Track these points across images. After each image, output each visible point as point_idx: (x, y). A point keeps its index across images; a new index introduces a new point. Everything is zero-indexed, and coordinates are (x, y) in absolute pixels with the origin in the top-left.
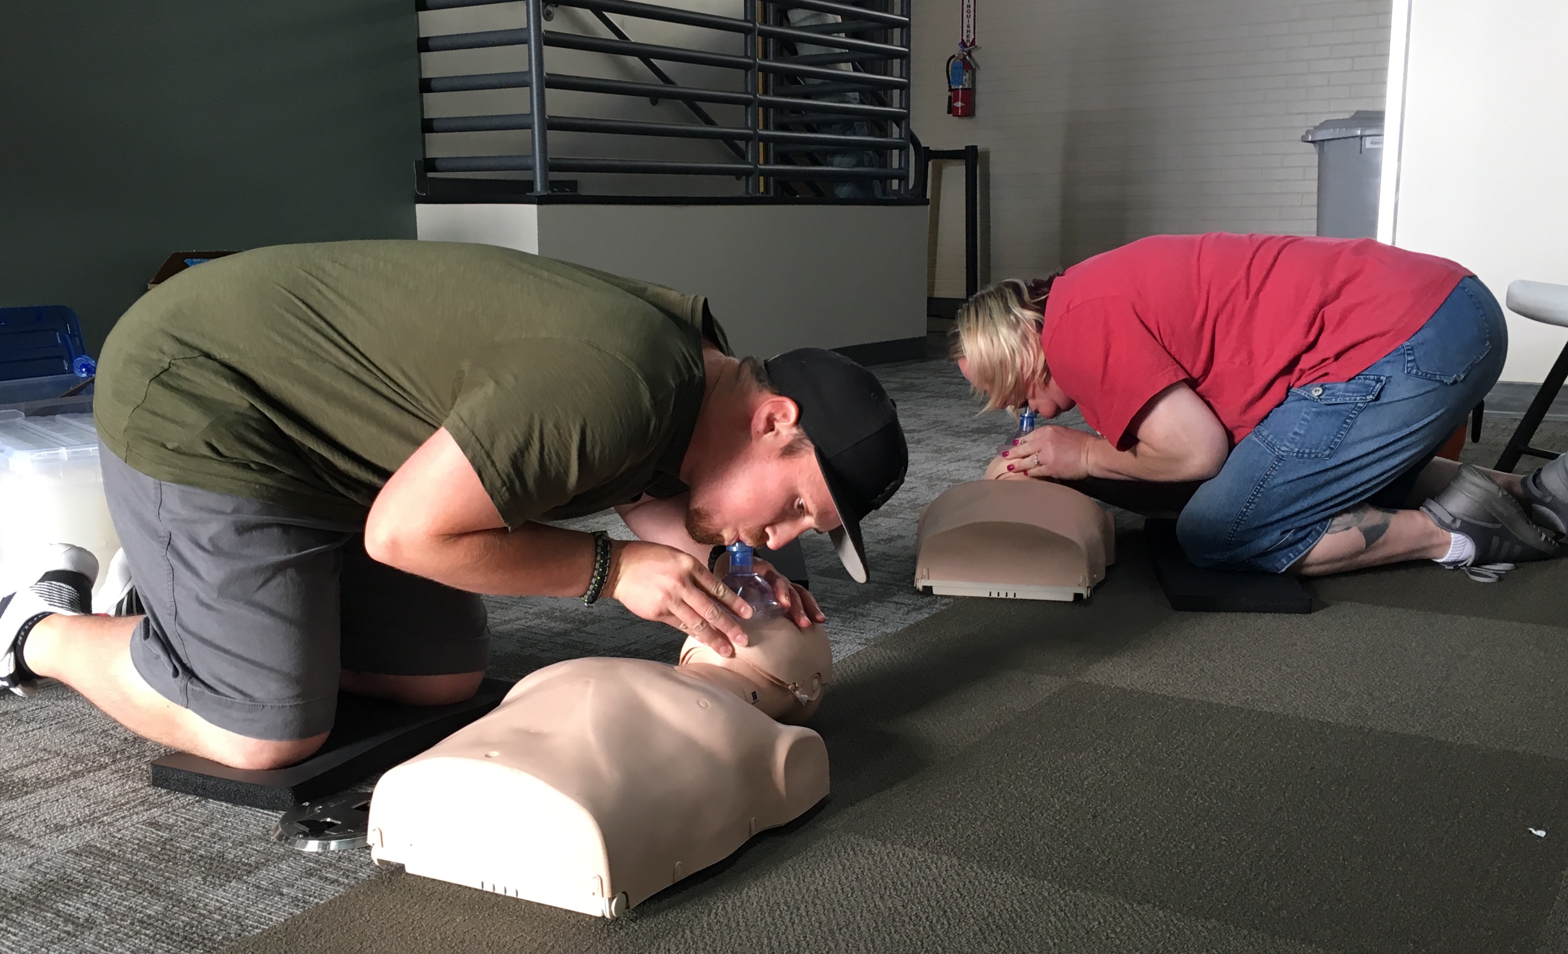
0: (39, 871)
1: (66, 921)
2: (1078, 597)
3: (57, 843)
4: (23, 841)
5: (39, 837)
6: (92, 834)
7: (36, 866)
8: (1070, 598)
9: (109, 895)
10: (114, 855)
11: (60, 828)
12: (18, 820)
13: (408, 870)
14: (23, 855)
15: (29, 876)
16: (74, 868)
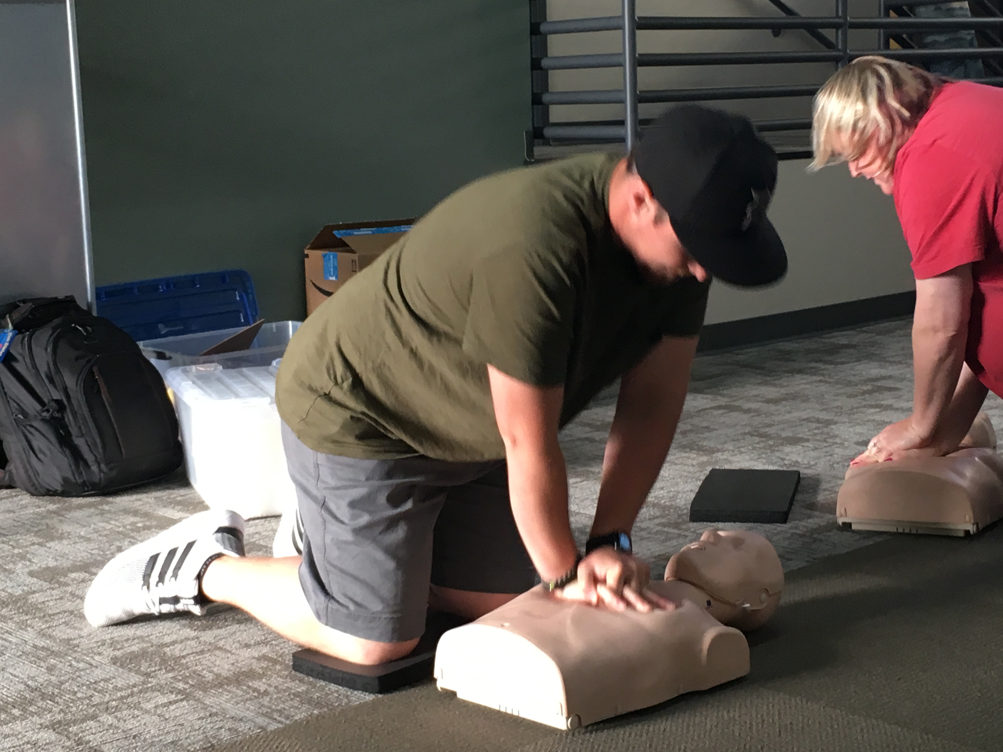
0: (237, 666)
1: (254, 691)
4: (227, 651)
5: (237, 649)
9: (276, 681)
12: (224, 640)
13: (459, 696)
14: (228, 658)
15: (232, 668)
16: (257, 667)
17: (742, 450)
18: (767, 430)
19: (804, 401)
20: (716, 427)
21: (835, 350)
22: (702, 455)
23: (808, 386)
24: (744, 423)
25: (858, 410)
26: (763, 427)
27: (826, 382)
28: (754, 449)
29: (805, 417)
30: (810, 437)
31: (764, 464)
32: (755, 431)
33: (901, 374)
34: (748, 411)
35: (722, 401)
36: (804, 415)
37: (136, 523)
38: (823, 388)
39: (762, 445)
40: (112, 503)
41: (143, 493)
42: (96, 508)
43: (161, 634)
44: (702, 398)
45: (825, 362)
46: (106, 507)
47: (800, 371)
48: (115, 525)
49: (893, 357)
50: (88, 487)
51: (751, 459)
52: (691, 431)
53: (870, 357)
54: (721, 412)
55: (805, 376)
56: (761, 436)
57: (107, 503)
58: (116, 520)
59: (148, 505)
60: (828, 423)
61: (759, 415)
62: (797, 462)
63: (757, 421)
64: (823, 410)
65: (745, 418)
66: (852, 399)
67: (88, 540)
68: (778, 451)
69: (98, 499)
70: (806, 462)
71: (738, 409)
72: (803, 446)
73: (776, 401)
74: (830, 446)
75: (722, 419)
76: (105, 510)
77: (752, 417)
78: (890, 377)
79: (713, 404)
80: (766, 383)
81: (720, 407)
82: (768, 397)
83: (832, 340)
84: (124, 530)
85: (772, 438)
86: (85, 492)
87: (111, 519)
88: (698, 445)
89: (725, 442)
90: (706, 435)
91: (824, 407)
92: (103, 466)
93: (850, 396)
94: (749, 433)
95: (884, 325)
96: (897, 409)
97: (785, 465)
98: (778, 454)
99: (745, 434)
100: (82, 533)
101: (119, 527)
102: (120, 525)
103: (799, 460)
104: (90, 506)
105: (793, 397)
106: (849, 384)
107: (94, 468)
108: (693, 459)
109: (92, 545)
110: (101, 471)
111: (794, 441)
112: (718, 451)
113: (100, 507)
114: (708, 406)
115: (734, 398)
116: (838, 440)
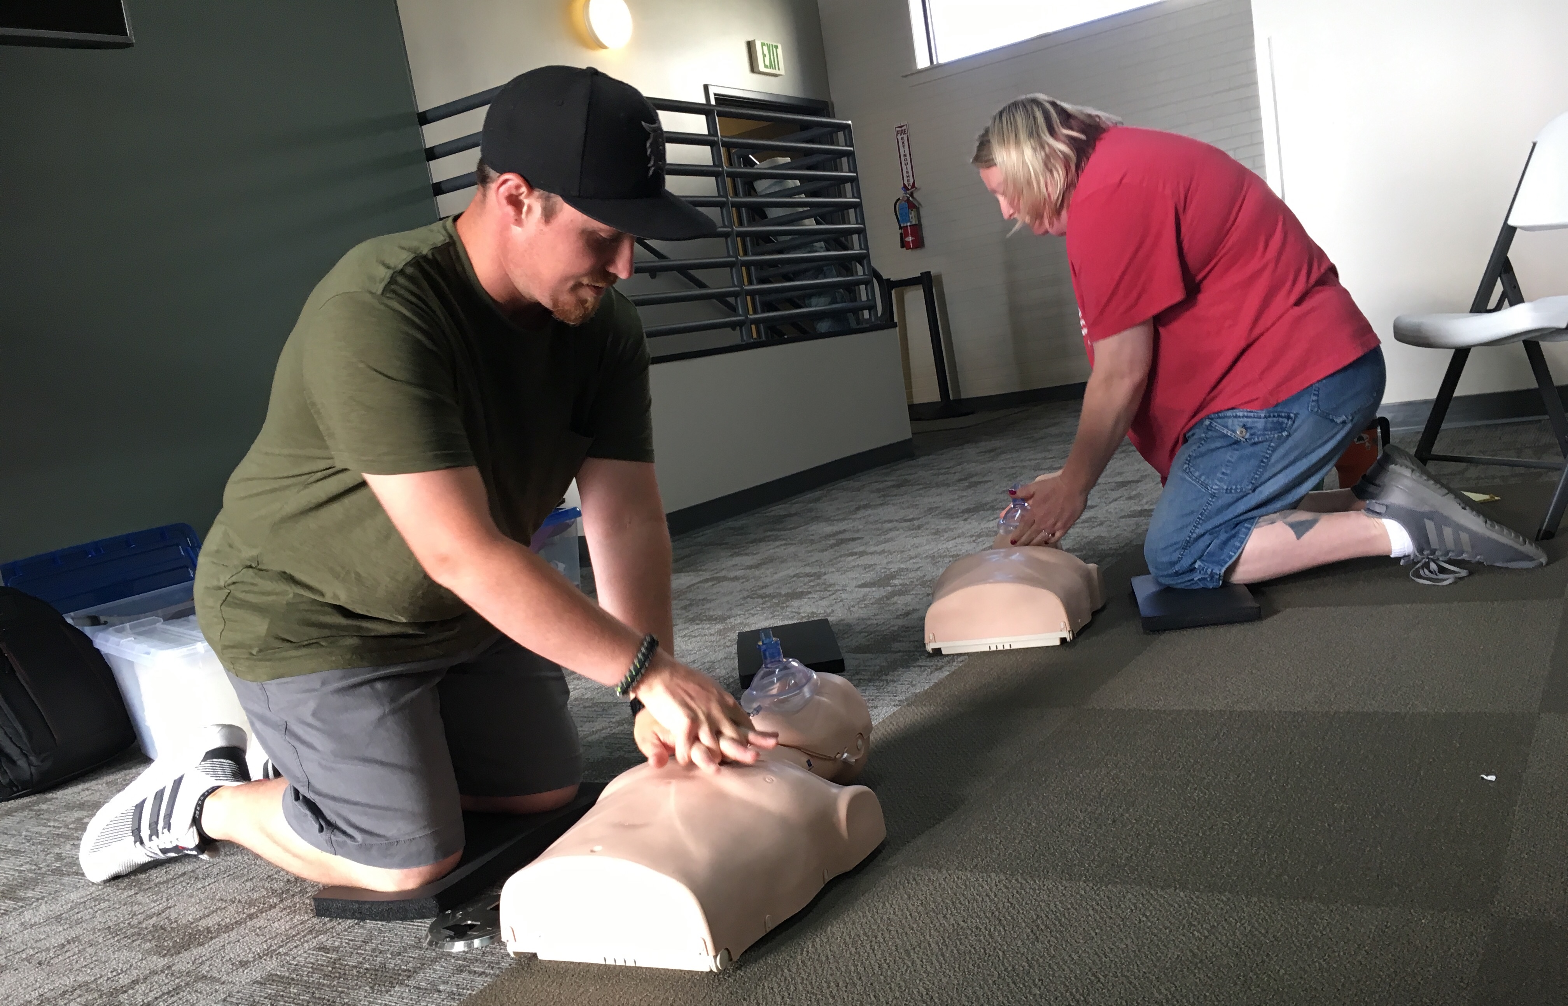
2: (1063, 640)
3: (244, 977)
4: (213, 980)
5: (228, 974)
6: (271, 965)
7: (228, 999)
8: (1058, 643)
10: (293, 979)
11: (244, 964)
12: (208, 963)
13: (541, 957)
14: (216, 991)
16: (261, 996)
17: (752, 612)
18: (764, 591)
19: (782, 562)
20: (714, 598)
21: (780, 519)
22: (715, 624)
23: (777, 550)
24: (739, 590)
25: (838, 560)
26: (759, 590)
27: (792, 544)
28: (763, 609)
29: (793, 574)
30: (809, 590)
31: (782, 620)
32: (753, 594)
33: (854, 527)
34: (736, 579)
35: (707, 575)
36: (791, 572)
37: (82, 819)
38: (792, 549)
39: (769, 604)
40: (50, 800)
41: (91, 780)
42: (31, 810)
43: (114, 974)
44: (685, 576)
45: (779, 530)
46: (44, 807)
47: (761, 540)
48: (54, 827)
49: (835, 516)
50: (17, 787)
51: (767, 619)
52: (690, 605)
53: (817, 519)
54: (710, 584)
55: (768, 543)
56: (761, 597)
57: (47, 800)
58: (55, 820)
59: (98, 794)
60: (818, 576)
61: (748, 581)
62: (813, 612)
63: (749, 585)
64: (805, 565)
65: (737, 585)
66: (825, 553)
67: (17, 853)
68: (787, 607)
69: (34, 798)
70: (823, 612)
71: (725, 579)
72: (809, 598)
73: (757, 566)
74: (833, 594)
75: (715, 590)
76: (43, 810)
77: (743, 583)
78: (845, 531)
79: (698, 579)
80: (737, 554)
81: (707, 581)
82: (746, 564)
83: (773, 513)
84: (66, 830)
85: (774, 597)
86: (16, 793)
87: (48, 820)
88: (706, 616)
89: (730, 609)
90: (708, 605)
91: (805, 563)
92: (33, 759)
93: (823, 551)
94: (748, 597)
95: (808, 496)
96: (872, 553)
97: (803, 617)
98: (789, 609)
99: (744, 598)
100: (10, 846)
101: (59, 828)
102: (60, 825)
103: (815, 611)
104: (23, 808)
105: (771, 560)
106: (812, 542)
107: (22, 762)
108: (709, 629)
109: (23, 859)
110: (30, 764)
111: (799, 595)
112: (729, 617)
113: (36, 808)
114: (694, 582)
115: (716, 571)
116: (837, 587)
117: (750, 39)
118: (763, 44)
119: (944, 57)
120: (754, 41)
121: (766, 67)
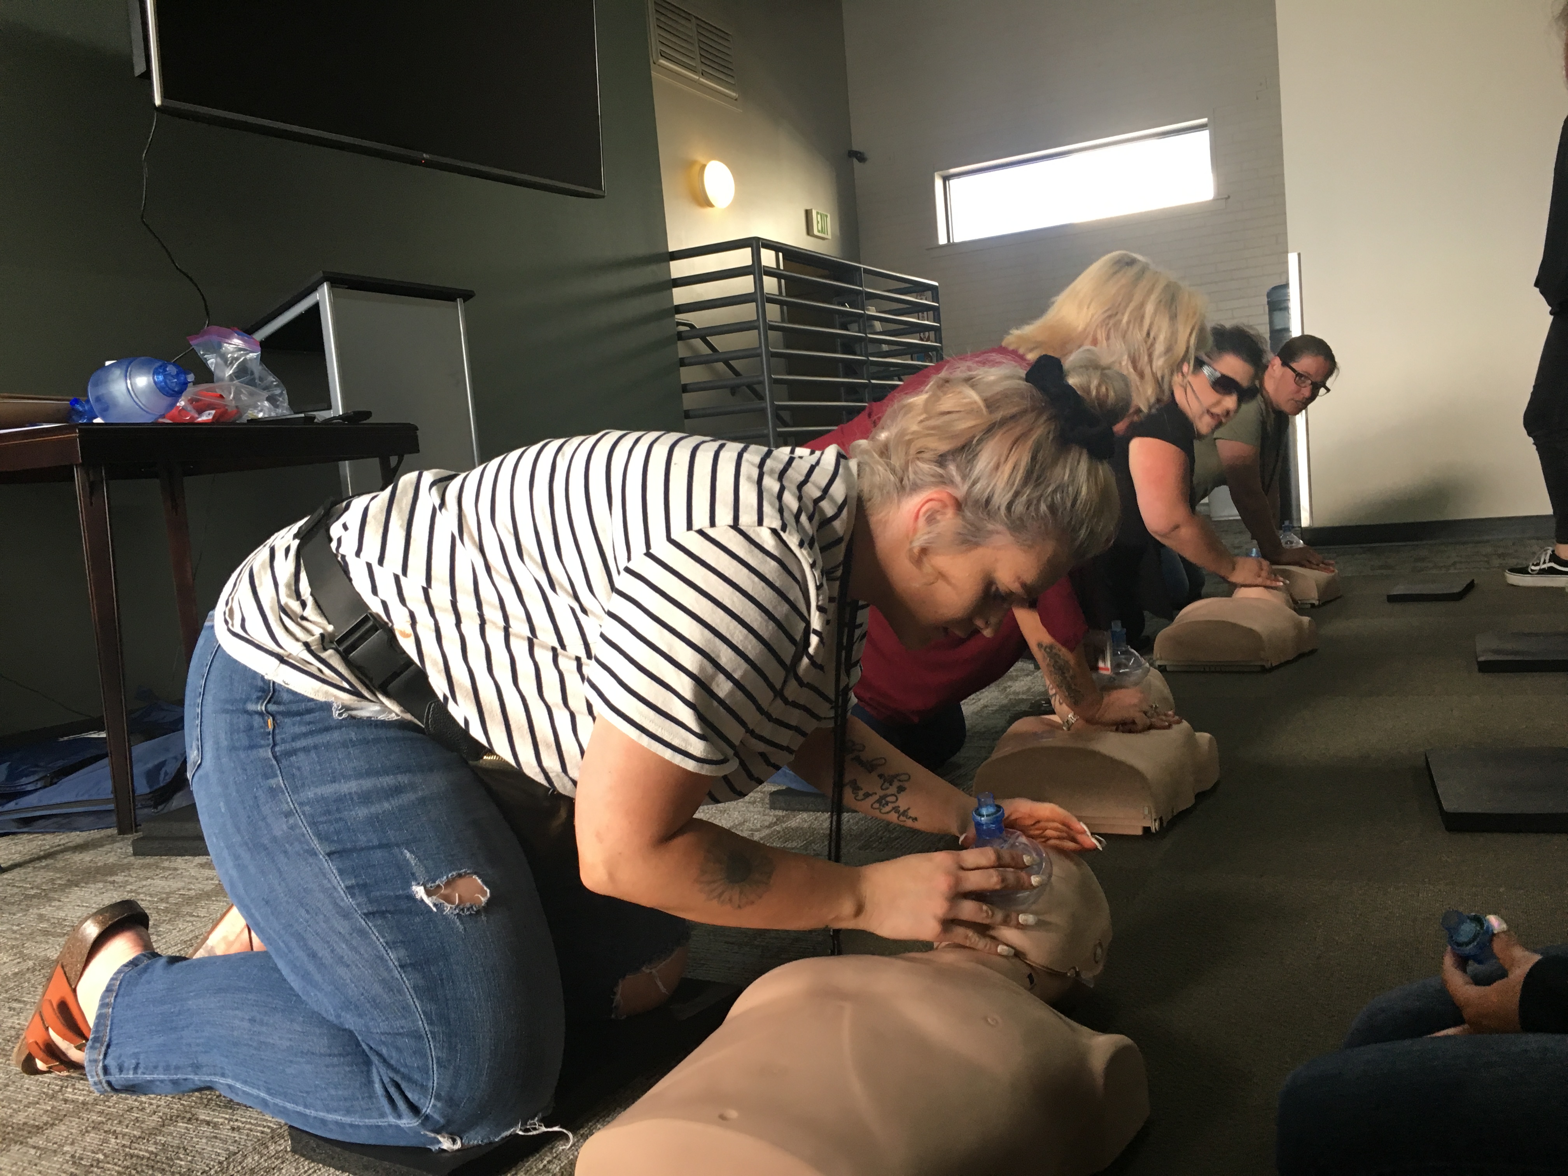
117: (808, 208)
118: (818, 213)
119: (957, 238)
120: (811, 210)
121: (819, 231)
